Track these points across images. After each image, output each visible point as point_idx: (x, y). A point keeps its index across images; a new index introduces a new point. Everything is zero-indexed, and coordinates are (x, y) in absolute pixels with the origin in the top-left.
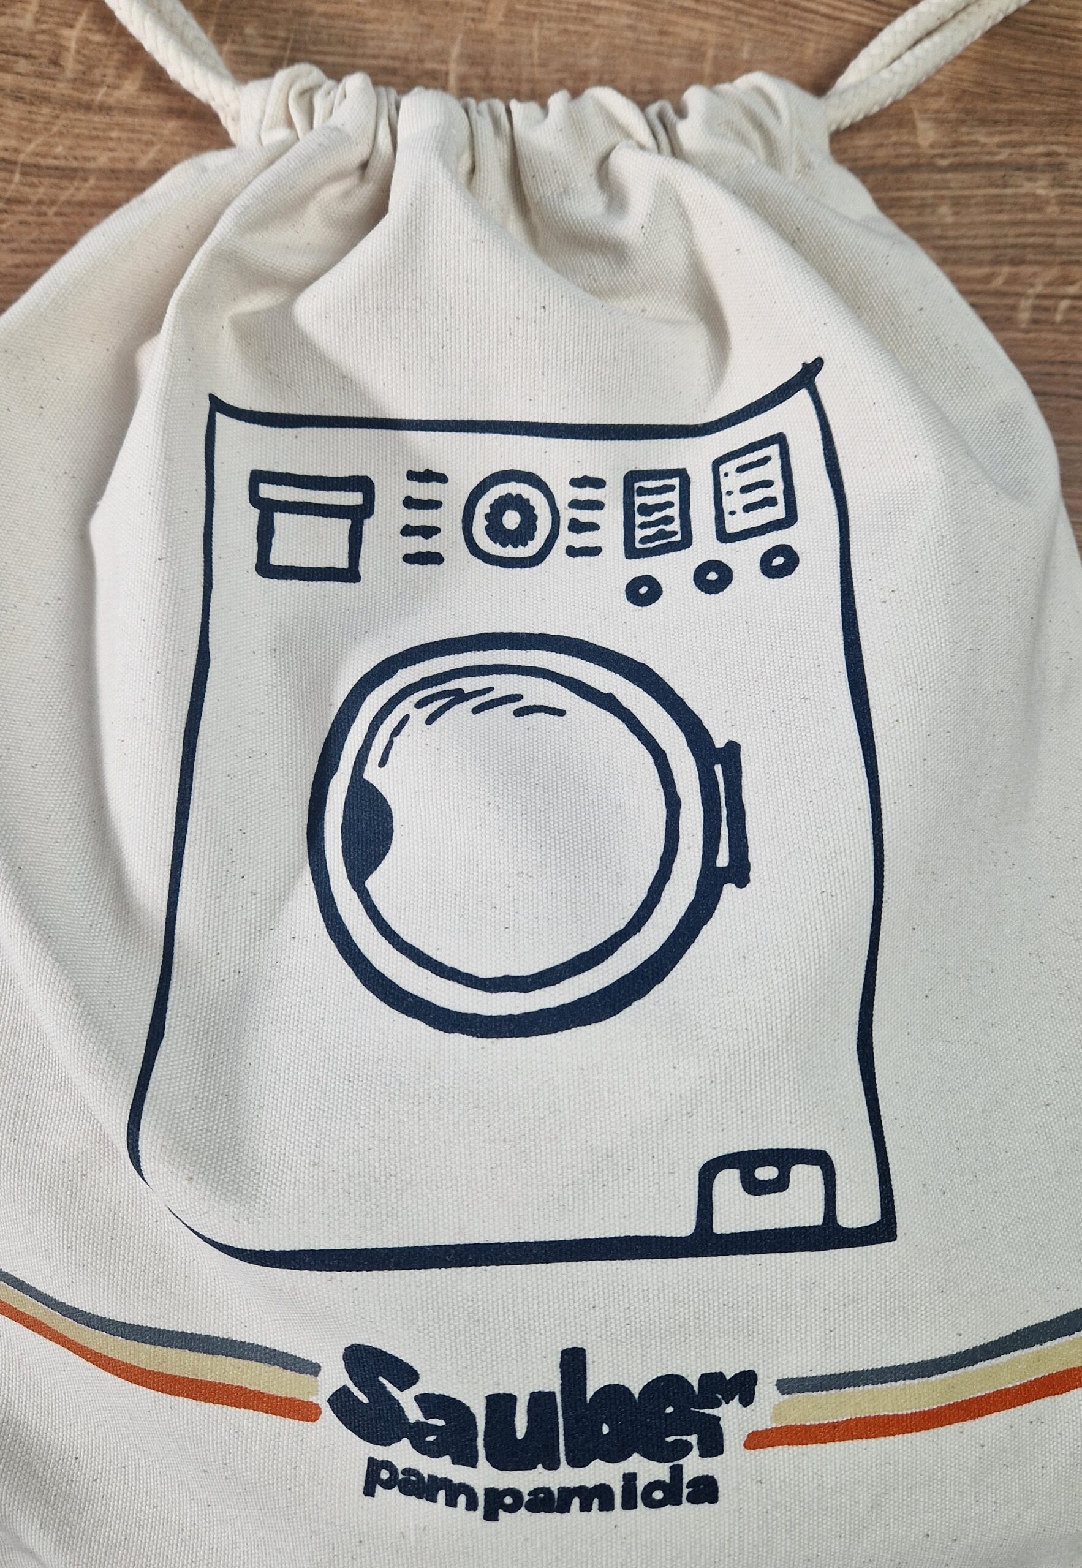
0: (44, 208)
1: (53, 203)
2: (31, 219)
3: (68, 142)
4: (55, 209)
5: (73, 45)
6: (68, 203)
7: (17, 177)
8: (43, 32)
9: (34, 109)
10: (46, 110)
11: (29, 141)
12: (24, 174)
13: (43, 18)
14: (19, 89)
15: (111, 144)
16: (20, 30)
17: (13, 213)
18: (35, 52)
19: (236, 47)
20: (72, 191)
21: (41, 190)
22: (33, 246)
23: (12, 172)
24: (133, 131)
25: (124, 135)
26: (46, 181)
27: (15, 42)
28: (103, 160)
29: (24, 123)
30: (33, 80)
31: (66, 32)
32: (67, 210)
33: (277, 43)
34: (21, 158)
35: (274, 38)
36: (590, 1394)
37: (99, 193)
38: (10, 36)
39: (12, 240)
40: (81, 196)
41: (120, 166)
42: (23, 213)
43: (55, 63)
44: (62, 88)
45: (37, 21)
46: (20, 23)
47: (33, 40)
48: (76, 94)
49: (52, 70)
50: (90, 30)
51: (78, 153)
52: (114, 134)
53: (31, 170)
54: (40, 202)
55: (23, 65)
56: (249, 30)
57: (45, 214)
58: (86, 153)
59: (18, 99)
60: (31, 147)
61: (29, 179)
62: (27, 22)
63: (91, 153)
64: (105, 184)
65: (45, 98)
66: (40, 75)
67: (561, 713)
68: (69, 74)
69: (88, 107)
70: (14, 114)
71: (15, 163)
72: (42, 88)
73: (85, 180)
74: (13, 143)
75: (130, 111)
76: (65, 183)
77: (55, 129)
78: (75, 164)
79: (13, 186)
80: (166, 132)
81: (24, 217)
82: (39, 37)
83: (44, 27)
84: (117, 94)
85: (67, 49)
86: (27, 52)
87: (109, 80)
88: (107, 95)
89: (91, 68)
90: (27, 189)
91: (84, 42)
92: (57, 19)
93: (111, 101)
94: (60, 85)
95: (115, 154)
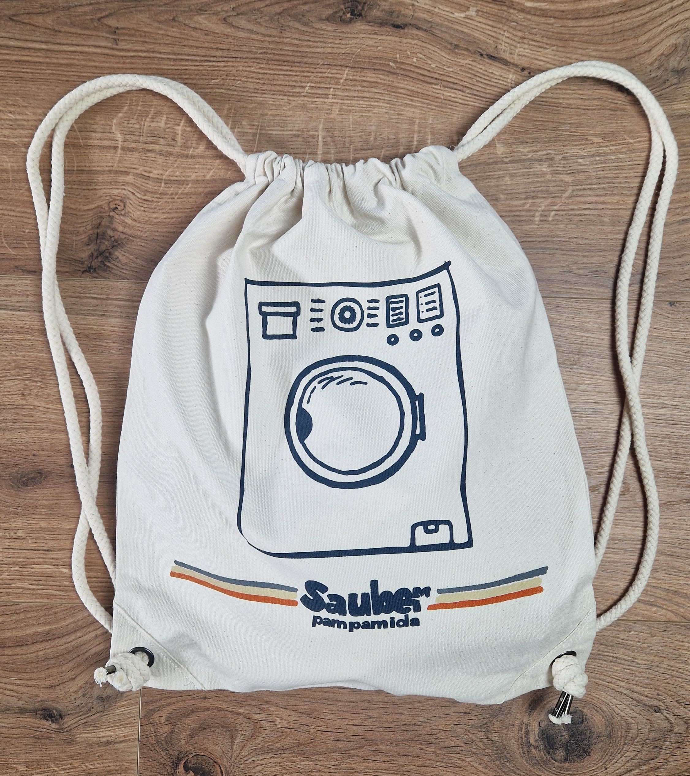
0: (173, 196)
1: (176, 194)
2: (169, 200)
3: (181, 170)
4: (177, 196)
5: (180, 132)
6: (182, 194)
7: (163, 185)
8: (168, 128)
9: (167, 158)
10: (171, 158)
11: (167, 171)
12: (165, 183)
13: (168, 122)
14: (161, 151)
15: (196, 171)
16: (160, 127)
17: (162, 198)
18: (166, 136)
19: (239, 130)
20: (183, 189)
21: (172, 189)
22: (170, 211)
23: (161, 183)
24: (203, 165)
25: (201, 166)
26: (173, 186)
27: (158, 132)
28: (193, 176)
29: (164, 164)
30: (166, 147)
31: (177, 127)
32: (182, 196)
33: (255, 127)
34: (164, 177)
35: (254, 125)
36: (379, 594)
37: (193, 189)
38: (157, 130)
39: (163, 209)
40: (186, 191)
41: (200, 178)
42: (166, 198)
43: (174, 140)
44: (177, 150)
45: (166, 123)
46: (159, 124)
47: (165, 131)
48: (182, 151)
49: (173, 143)
50: (185, 126)
51: (184, 174)
52: (197, 166)
53: (168, 182)
54: (172, 194)
55: (162, 141)
56: (244, 123)
57: (174, 198)
58: (187, 174)
59: (161, 154)
60: (168, 172)
61: (167, 185)
62: (162, 124)
63: (189, 174)
64: (195, 186)
65: (171, 154)
66: (169, 145)
67: (366, 383)
68: (179, 144)
69: (187, 157)
70: (160, 161)
71: (162, 179)
72: (170, 150)
73: (188, 184)
74: (161, 172)
75: (202, 157)
76: (181, 186)
77: (175, 166)
78: (184, 179)
79: (162, 188)
80: (216, 164)
81: (166, 200)
82: (167, 130)
83: (169, 126)
84: (197, 151)
85: (178, 134)
86: (163, 136)
87: (194, 145)
88: (193, 151)
89: (187, 141)
90: (167, 189)
91: (184, 131)
92: (173, 122)
93: (195, 153)
94: (176, 148)
95: (198, 174)
